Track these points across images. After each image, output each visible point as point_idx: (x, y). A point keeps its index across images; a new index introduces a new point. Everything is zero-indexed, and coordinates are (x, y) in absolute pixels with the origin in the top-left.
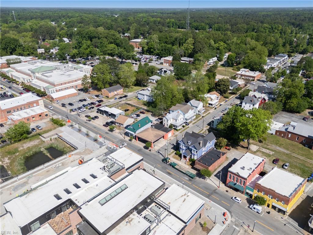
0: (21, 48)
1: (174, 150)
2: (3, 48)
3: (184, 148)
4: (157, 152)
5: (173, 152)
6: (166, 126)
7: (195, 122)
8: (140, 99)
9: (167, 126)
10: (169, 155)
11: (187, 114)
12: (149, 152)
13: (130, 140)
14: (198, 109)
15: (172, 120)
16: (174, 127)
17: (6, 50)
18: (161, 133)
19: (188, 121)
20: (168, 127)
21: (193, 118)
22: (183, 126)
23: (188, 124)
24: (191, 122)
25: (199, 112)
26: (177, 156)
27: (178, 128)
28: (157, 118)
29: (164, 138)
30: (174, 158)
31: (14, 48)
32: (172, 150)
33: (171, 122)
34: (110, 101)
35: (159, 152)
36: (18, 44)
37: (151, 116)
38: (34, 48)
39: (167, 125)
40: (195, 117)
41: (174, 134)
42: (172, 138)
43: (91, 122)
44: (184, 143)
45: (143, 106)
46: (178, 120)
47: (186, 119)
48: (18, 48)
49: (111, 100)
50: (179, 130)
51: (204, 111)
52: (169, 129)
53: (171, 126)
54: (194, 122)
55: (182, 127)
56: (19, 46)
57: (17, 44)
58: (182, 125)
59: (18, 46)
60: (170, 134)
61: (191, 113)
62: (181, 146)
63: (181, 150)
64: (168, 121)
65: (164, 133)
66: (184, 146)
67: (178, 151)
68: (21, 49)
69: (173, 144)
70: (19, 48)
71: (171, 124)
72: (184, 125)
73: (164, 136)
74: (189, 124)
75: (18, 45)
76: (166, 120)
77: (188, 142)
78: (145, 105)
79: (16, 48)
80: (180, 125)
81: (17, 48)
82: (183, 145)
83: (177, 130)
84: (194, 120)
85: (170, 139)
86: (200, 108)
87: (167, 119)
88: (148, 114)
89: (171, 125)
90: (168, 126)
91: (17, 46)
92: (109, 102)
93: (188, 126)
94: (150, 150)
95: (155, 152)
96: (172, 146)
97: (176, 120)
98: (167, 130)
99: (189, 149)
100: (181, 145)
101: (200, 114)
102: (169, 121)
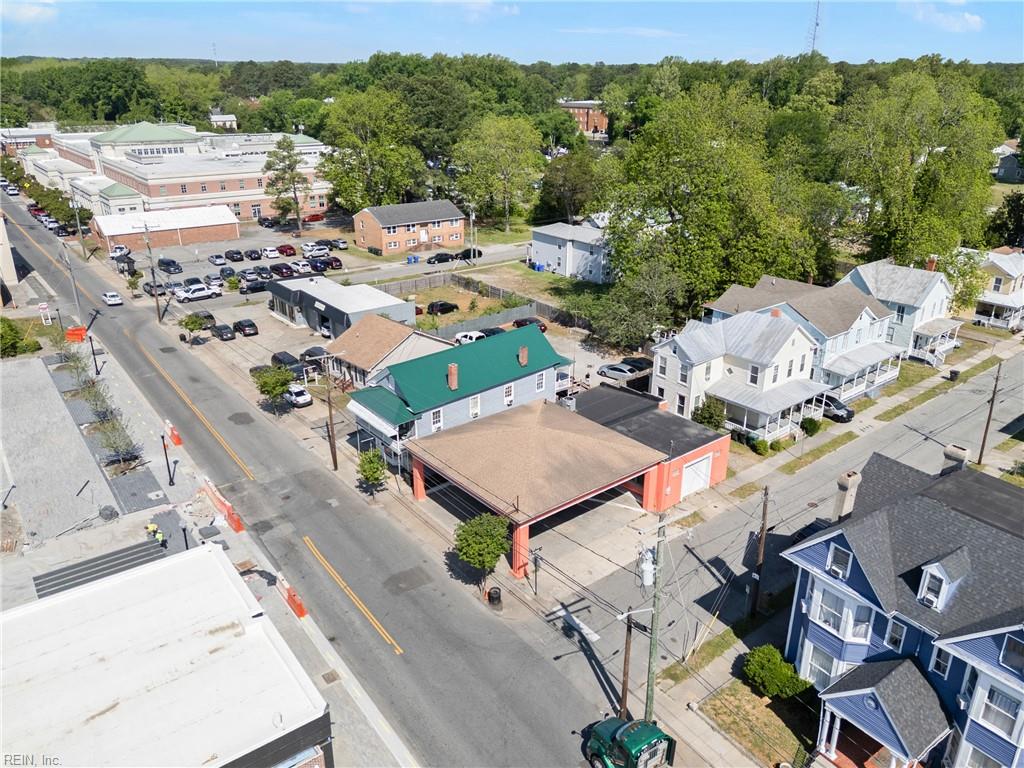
0: (147, 104)
1: (722, 628)
2: (81, 96)
3: (857, 637)
4: (550, 617)
5: (714, 648)
6: (668, 406)
7: (901, 410)
8: (539, 269)
9: (681, 410)
10: (672, 675)
11: (841, 338)
12: (483, 607)
13: (370, 486)
14: (919, 322)
15: (719, 366)
16: (730, 426)
17: (91, 107)
18: (622, 453)
19: (845, 395)
20: (687, 416)
21: (881, 379)
22: (809, 427)
23: (842, 413)
24: (866, 401)
25: (919, 340)
26: (759, 709)
27: (765, 436)
28: (617, 360)
29: (640, 496)
30: (725, 729)
31: (118, 98)
32: (713, 626)
33: (712, 379)
34: (379, 268)
35: (569, 630)
36: (139, 87)
37: (577, 345)
38: (195, 108)
39: (682, 399)
40: (893, 373)
41: (731, 473)
42: (714, 509)
43: (197, 351)
44: (858, 582)
45: (546, 295)
46: (769, 373)
47: (828, 374)
48: (138, 104)
49: (385, 266)
50: (775, 447)
51: (955, 342)
52: (694, 430)
53: (712, 413)
54: (886, 404)
55: (798, 432)
56: (141, 95)
57: (135, 87)
58: (799, 417)
59: (135, 92)
60: (696, 474)
61: (867, 341)
62: (816, 610)
63: (808, 647)
64: (687, 367)
65: (646, 455)
66: (848, 616)
67: (769, 650)
68: (149, 106)
69: (718, 563)
70: (142, 101)
71: (708, 396)
72: (816, 413)
73: (640, 480)
74: (851, 415)
75: (139, 92)
76: (674, 365)
77: (913, 578)
78: (557, 291)
79: (130, 100)
80: (784, 415)
81: (133, 101)
82: (838, 603)
83: (754, 448)
84: (888, 389)
85: (696, 516)
86: (928, 319)
87: (683, 356)
88: (564, 334)
89: (707, 407)
90: (690, 407)
91: (133, 92)
92: (370, 273)
93: (840, 429)
94: (494, 598)
95: (539, 622)
96: (709, 583)
97: (755, 370)
98: (672, 439)
99: (921, 666)
100: (817, 595)
101: (928, 357)
102: (698, 373)
